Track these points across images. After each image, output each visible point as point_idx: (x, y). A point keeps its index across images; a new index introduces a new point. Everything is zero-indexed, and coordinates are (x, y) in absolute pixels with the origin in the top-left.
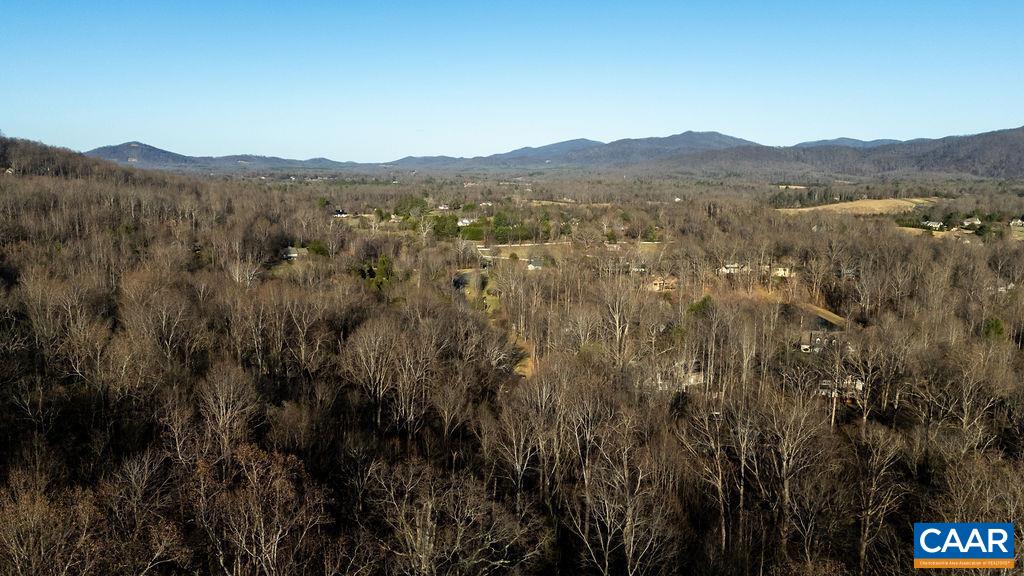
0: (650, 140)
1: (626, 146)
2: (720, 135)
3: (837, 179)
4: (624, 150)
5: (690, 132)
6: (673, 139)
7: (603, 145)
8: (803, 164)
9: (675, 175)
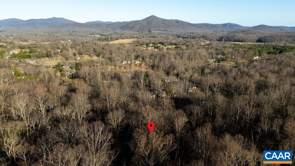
0: (41, 20)
1: (33, 21)
2: (64, 19)
3: (104, 33)
4: (32, 23)
5: (54, 17)
6: (49, 19)
7: (23, 21)
8: (93, 28)
9: (57, 32)
